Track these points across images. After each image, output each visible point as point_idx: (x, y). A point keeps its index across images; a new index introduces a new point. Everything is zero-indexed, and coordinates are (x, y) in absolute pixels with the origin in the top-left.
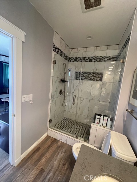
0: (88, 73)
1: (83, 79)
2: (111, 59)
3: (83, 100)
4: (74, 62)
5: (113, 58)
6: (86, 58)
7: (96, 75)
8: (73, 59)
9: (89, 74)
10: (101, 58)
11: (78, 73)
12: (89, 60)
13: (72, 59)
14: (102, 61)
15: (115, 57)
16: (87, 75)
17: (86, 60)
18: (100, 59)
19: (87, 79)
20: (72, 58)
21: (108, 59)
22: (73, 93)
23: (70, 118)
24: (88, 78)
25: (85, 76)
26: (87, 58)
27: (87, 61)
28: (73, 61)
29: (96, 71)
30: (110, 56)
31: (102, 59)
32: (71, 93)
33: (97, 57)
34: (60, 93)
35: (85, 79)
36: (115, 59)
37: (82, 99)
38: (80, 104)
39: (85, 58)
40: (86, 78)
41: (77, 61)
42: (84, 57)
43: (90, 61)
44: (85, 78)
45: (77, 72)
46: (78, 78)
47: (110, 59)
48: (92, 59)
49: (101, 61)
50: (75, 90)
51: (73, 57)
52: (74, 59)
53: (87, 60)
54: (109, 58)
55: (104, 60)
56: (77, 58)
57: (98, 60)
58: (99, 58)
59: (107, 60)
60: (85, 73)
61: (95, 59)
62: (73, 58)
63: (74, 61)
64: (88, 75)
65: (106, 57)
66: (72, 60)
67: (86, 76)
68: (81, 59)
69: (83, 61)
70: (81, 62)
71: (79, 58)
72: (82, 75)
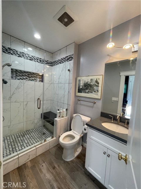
0: (28, 72)
1: (23, 79)
2: (49, 63)
3: (27, 104)
6: (25, 54)
7: (36, 76)
10: (41, 60)
14: (42, 63)
15: (51, 62)
16: (26, 74)
17: (25, 57)
18: (40, 61)
22: (10, 97)
24: (28, 78)
25: (25, 76)
26: (27, 55)
29: (38, 72)
30: (48, 61)
32: (8, 98)
33: (38, 58)
35: (25, 79)
36: (51, 65)
37: (25, 103)
38: (24, 109)
40: (27, 78)
41: (12, 54)
43: (30, 60)
44: (25, 77)
46: (14, 78)
47: (48, 63)
48: (32, 58)
50: (13, 94)
52: (7, 50)
53: (27, 57)
54: (47, 62)
56: (12, 50)
58: (39, 59)
59: (46, 63)
60: (25, 72)
61: (36, 59)
63: (6, 52)
64: (28, 75)
68: (19, 53)
69: (21, 57)
70: (19, 57)
71: (14, 51)
72: (21, 74)
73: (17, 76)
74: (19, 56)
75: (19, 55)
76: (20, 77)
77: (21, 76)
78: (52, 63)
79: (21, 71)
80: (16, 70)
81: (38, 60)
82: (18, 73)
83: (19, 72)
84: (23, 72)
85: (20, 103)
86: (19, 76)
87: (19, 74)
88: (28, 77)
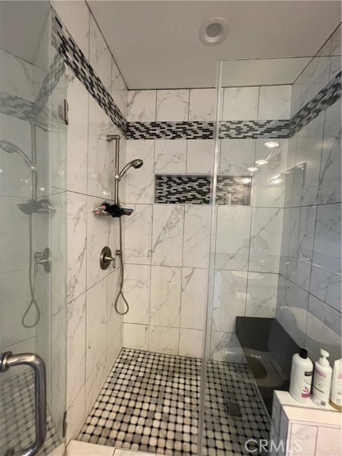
1: (184, 201)
2: (274, 129)
3: (190, 276)
4: (144, 138)
5: (279, 128)
6: (190, 125)
8: (143, 129)
9: (202, 181)
10: (241, 125)
11: (165, 180)
12: (201, 133)
13: (137, 129)
14: (244, 137)
15: (283, 124)
16: (195, 185)
17: (189, 132)
18: (239, 130)
19: (199, 201)
20: (138, 125)
21: (262, 129)
22: (152, 251)
23: (145, 348)
24: (199, 196)
25: (189, 191)
26: (195, 127)
27: (195, 138)
28: (142, 137)
29: (228, 171)
30: (269, 122)
31: (245, 129)
32: (146, 252)
33: (228, 124)
34: (104, 264)
35: (190, 200)
36: (285, 132)
37: (186, 272)
38: (182, 290)
39: (187, 126)
40: (194, 198)
41: (158, 137)
42: (185, 123)
43: (205, 137)
44: (189, 195)
45: (159, 177)
46: (165, 199)
47: (269, 130)
48: (211, 128)
49: (241, 136)
50: (157, 243)
51: (142, 121)
52: (148, 129)
53: (195, 132)
54: (265, 128)
55: (250, 134)
56: (158, 125)
57: (233, 133)
58: (234, 126)
59: (262, 134)
60: (190, 179)
61: (223, 128)
62: (142, 125)
63: (147, 136)
64: (201, 185)
65: (256, 124)
66: (137, 134)
67: (194, 189)
68: (174, 128)
69: (179, 137)
70: (173, 138)
71: (163, 126)
72: (179, 188)
73: (170, 193)
74: (174, 135)
75: (174, 132)
76: (177, 196)
77: (180, 193)
78: (286, 126)
79: (179, 178)
80: (170, 178)
81: (228, 129)
82: (172, 184)
83: (175, 182)
84: (185, 179)
85: (173, 268)
86: (174, 194)
87: (175, 186)
88: (199, 192)
